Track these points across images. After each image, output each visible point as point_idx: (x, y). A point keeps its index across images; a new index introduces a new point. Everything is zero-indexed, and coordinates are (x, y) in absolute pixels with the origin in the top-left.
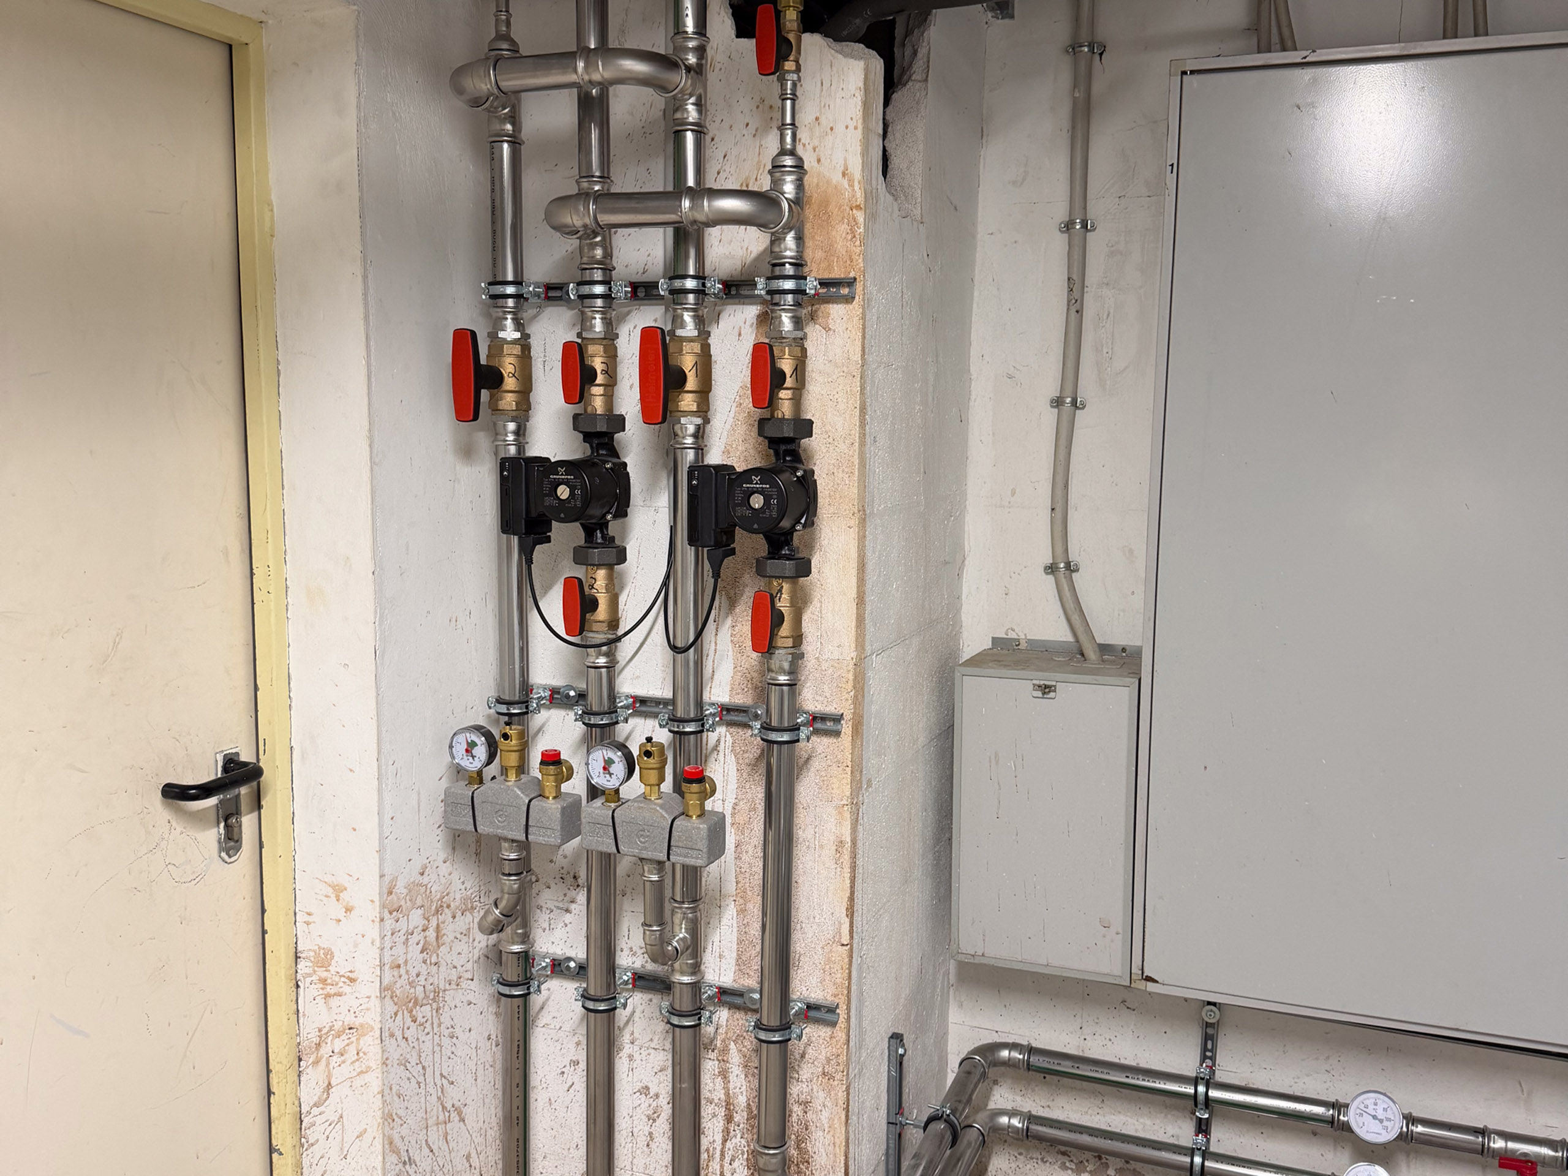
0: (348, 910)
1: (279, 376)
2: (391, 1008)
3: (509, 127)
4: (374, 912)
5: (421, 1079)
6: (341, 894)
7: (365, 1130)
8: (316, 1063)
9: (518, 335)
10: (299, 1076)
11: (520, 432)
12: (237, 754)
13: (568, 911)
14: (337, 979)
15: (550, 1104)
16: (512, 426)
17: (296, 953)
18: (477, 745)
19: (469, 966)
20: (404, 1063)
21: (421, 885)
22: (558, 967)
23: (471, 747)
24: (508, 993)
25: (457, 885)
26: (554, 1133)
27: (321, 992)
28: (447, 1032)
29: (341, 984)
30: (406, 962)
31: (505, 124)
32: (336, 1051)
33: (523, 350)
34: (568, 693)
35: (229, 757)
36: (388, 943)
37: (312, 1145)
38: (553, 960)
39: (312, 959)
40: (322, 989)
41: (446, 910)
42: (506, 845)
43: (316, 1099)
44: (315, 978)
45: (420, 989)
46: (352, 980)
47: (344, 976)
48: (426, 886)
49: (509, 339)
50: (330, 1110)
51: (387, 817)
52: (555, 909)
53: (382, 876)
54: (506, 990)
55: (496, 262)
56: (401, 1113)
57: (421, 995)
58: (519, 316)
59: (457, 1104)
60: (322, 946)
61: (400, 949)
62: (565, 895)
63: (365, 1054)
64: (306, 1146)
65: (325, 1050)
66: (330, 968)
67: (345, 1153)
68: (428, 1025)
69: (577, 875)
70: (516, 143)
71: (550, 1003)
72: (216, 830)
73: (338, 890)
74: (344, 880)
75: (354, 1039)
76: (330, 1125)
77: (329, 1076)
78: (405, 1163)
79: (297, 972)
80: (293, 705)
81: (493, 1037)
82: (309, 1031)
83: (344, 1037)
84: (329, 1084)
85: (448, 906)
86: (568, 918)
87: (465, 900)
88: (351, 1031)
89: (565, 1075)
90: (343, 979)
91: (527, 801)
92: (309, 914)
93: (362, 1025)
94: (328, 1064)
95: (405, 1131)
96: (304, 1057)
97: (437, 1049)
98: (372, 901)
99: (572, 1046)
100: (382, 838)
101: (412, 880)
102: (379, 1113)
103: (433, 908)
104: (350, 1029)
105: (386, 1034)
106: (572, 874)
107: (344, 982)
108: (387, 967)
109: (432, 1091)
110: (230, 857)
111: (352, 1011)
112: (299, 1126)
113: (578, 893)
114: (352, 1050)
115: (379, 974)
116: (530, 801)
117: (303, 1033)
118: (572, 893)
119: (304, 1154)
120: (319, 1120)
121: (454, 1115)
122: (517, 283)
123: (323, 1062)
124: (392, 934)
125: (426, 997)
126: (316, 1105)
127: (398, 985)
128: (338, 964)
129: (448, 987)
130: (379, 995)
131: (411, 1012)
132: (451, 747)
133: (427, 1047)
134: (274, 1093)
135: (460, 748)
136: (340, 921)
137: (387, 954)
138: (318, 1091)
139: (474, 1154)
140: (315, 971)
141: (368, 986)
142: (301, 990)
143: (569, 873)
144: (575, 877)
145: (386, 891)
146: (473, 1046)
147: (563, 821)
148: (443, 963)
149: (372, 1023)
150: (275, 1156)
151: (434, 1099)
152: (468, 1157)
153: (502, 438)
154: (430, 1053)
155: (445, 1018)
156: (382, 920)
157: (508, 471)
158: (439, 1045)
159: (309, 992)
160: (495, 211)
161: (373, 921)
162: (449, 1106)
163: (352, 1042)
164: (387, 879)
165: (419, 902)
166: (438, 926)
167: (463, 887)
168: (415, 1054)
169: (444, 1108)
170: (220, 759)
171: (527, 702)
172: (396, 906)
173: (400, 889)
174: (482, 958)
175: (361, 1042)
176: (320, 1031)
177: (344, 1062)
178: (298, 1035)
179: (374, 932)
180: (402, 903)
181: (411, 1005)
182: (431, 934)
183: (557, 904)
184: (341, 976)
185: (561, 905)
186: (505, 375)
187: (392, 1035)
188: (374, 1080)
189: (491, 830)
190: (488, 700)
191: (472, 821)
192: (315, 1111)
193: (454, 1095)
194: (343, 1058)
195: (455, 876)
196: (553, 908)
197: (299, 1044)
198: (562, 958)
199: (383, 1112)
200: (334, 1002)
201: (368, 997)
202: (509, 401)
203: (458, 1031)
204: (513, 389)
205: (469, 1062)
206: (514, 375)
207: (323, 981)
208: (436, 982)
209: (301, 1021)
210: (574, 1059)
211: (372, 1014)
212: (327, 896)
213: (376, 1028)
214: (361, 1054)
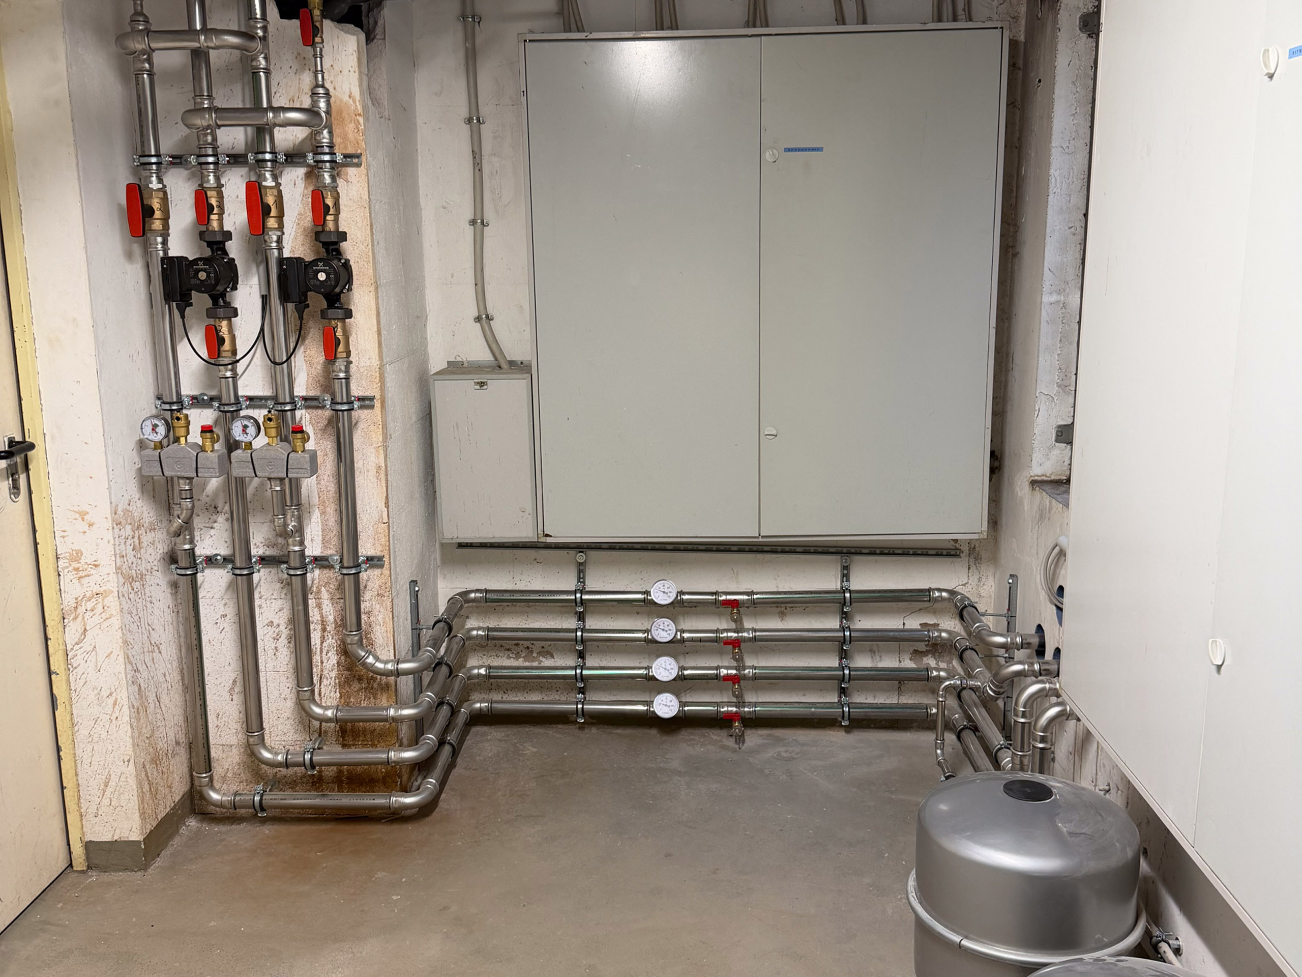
0: (90, 525)
1: (21, 213)
2: (122, 580)
3: (147, 65)
4: (109, 524)
5: (139, 624)
6: (85, 517)
7: (112, 652)
8: (75, 618)
9: (160, 186)
10: (64, 628)
11: (165, 243)
12: (14, 438)
13: (212, 528)
14: (86, 567)
15: (210, 643)
16: (159, 239)
17: (57, 556)
18: (158, 426)
19: (156, 562)
20: (130, 613)
21: (129, 511)
22: (210, 561)
23: (155, 427)
24: (184, 573)
25: (146, 514)
26: (213, 659)
27: (76, 576)
28: (148, 599)
29: (89, 569)
30: (126, 555)
31: (144, 63)
32: (88, 609)
33: (164, 195)
34: (203, 398)
35: (10, 439)
36: (117, 543)
37: (76, 668)
38: (207, 557)
39: (68, 558)
40: (76, 574)
41: (142, 528)
42: (182, 481)
43: (76, 640)
44: (70, 569)
45: (134, 572)
46: (96, 566)
47: (90, 564)
48: (131, 512)
49: (155, 188)
50: (87, 645)
51: (110, 470)
52: (203, 528)
53: (111, 503)
54: (183, 572)
55: (144, 142)
56: (132, 642)
57: (135, 576)
58: (160, 175)
59: (157, 642)
60: (74, 549)
61: (123, 547)
62: (210, 519)
63: (108, 607)
64: (71, 669)
65: (81, 610)
66: (81, 561)
67: (99, 668)
68: (139, 593)
69: (217, 506)
70: (151, 75)
71: (205, 583)
72: (7, 482)
73: (83, 515)
74: (86, 508)
75: (100, 600)
76: (87, 653)
77: (85, 625)
78: (135, 671)
79: (58, 567)
80: (43, 408)
81: (171, 607)
82: (69, 600)
83: (94, 600)
84: (85, 629)
85: (143, 526)
86: (212, 532)
87: (150, 523)
88: (98, 596)
89: (218, 624)
90: (90, 566)
91: (195, 454)
92: (64, 531)
93: (105, 591)
94: (83, 618)
95: (134, 653)
96: (66, 617)
97: (145, 608)
98: (106, 518)
99: (222, 606)
100: (109, 481)
101: (125, 508)
102: (121, 640)
103: (136, 525)
104: (97, 594)
105: (120, 594)
106: (213, 506)
107: (91, 568)
108: (118, 556)
109: (145, 632)
110: (16, 498)
111: (98, 584)
112: (66, 658)
113: (218, 517)
114: (100, 606)
115: (114, 559)
116: (197, 454)
117: (65, 602)
118: (214, 517)
119: (71, 675)
120: (79, 652)
121: (156, 648)
122: (158, 155)
123: (80, 618)
124: (119, 537)
125: (137, 577)
126: (77, 644)
127: (124, 567)
128: (87, 558)
129: (147, 573)
130: (115, 571)
131: (131, 584)
132: (142, 429)
133: (140, 605)
134: (50, 639)
135: (148, 428)
136: (85, 532)
137: (117, 548)
138: (78, 635)
139: (167, 674)
140: (70, 565)
141: (108, 566)
142: (62, 577)
143: (211, 505)
144: (215, 507)
145: (113, 512)
146: (162, 610)
147: (219, 463)
148: (143, 558)
149: (112, 589)
150: (53, 677)
151: (146, 638)
152: (165, 675)
153: (155, 246)
154: (142, 610)
155: (147, 591)
156: (113, 528)
157: (167, 265)
158: (146, 606)
159: (67, 577)
160: (141, 113)
161: (108, 529)
162: (153, 644)
163: (99, 602)
164: (113, 505)
165: (129, 522)
166: (139, 536)
167: (149, 516)
168: (135, 609)
169: (151, 643)
170: (6, 440)
171: (182, 402)
172: (118, 522)
173: (120, 512)
174: (162, 560)
175: (105, 601)
176: (76, 599)
177: (94, 615)
178: (62, 604)
179: (109, 536)
180: (122, 520)
181: (130, 580)
182: (136, 540)
183: (204, 525)
184: (88, 565)
185: (207, 525)
186: (155, 209)
187: (123, 596)
188: (116, 622)
189: (174, 473)
190: (155, 404)
191: (160, 470)
192: (77, 647)
193: (155, 637)
194: (93, 613)
195: (145, 508)
196: (202, 527)
197: (63, 609)
198: (212, 555)
199: (123, 639)
200: (84, 581)
201: (108, 574)
202: (157, 225)
203: (154, 601)
204: (160, 217)
205: (160, 619)
206: (160, 209)
207: (77, 569)
208: (141, 569)
209: (63, 595)
210: (223, 613)
211: (113, 583)
212: (75, 519)
213: (114, 591)
214: (106, 608)
